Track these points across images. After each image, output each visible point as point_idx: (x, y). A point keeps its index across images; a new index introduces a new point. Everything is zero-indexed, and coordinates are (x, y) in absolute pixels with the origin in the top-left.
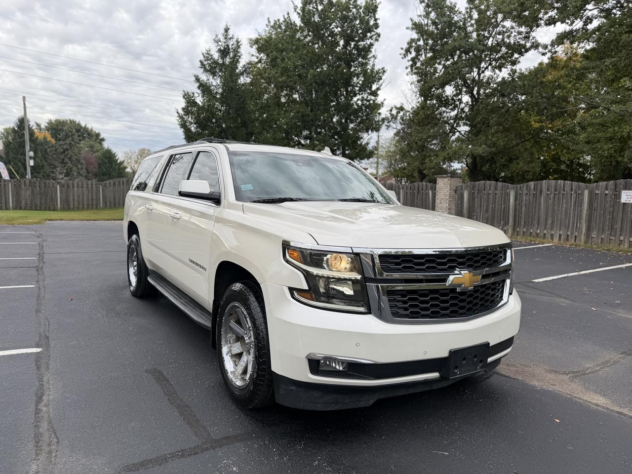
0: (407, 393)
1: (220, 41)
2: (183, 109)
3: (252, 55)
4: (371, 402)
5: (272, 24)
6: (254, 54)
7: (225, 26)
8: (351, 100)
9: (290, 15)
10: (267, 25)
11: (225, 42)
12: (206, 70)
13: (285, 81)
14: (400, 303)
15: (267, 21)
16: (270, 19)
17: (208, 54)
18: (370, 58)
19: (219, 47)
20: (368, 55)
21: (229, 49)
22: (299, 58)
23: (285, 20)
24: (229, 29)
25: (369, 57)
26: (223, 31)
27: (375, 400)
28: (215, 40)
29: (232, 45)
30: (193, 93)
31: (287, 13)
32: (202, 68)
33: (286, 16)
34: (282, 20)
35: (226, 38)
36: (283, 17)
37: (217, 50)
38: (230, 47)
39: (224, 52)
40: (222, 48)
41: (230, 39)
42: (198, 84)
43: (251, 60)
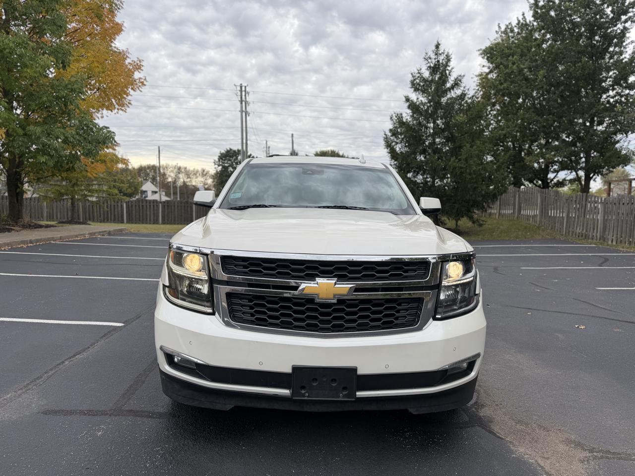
0: (270, 407)
1: (430, 58)
2: (391, 130)
3: (483, 66)
4: (229, 407)
5: (503, 29)
6: (485, 65)
7: (436, 43)
8: (601, 98)
9: (525, 15)
10: (496, 32)
11: (435, 59)
12: (416, 90)
13: (508, 87)
14: (246, 308)
15: (498, 27)
16: (500, 25)
17: (419, 73)
18: (626, 45)
19: (429, 65)
20: (624, 42)
21: (439, 65)
22: (529, 60)
23: (519, 21)
24: (440, 45)
25: (624, 44)
26: (434, 48)
27: (233, 406)
28: (425, 58)
29: (443, 60)
30: (401, 114)
31: (522, 13)
32: (413, 87)
33: (521, 18)
34: (514, 23)
35: (436, 54)
36: (516, 19)
37: (427, 68)
38: (441, 62)
39: (434, 69)
40: (432, 65)
41: (441, 54)
42: (408, 104)
43: (482, 71)
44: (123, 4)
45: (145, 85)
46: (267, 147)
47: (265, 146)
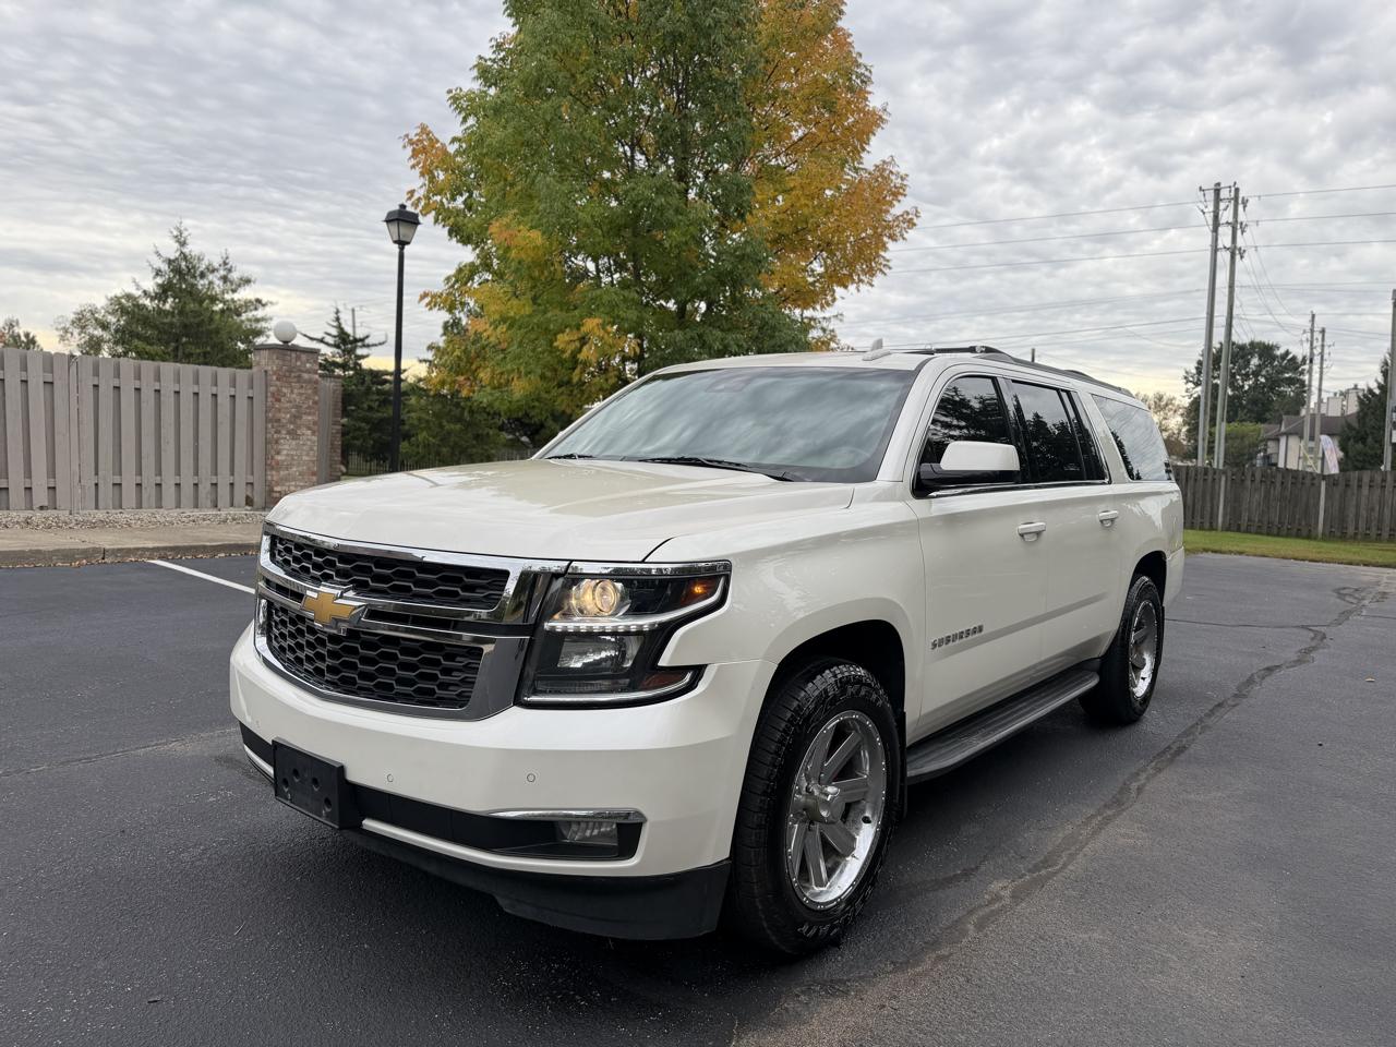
44: (870, 72)
45: (915, 225)
46: (1312, 331)
47: (1308, 329)
